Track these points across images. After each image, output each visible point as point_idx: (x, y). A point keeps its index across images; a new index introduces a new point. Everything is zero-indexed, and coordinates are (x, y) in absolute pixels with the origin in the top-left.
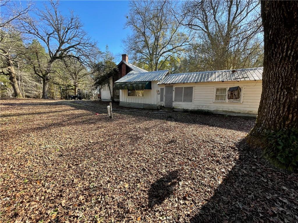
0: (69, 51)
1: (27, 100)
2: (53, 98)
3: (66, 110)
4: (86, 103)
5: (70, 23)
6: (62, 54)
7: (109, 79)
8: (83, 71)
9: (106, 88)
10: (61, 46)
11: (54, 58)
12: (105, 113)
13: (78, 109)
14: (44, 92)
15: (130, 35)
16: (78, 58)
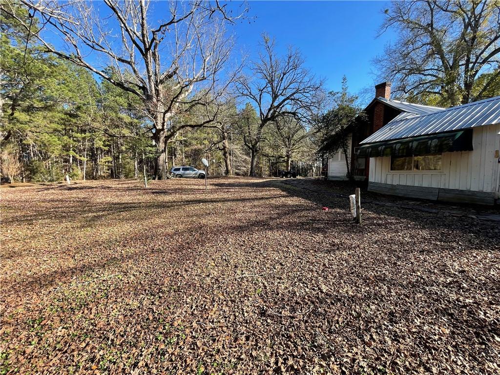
0: (283, 106)
1: (235, 178)
2: (260, 177)
3: (275, 197)
4: (303, 184)
5: (287, 64)
6: (275, 111)
7: (346, 140)
8: (300, 133)
9: (338, 156)
10: (273, 101)
11: (265, 120)
12: (340, 207)
13: (292, 196)
14: (252, 168)
15: (393, 44)
16: (294, 114)
